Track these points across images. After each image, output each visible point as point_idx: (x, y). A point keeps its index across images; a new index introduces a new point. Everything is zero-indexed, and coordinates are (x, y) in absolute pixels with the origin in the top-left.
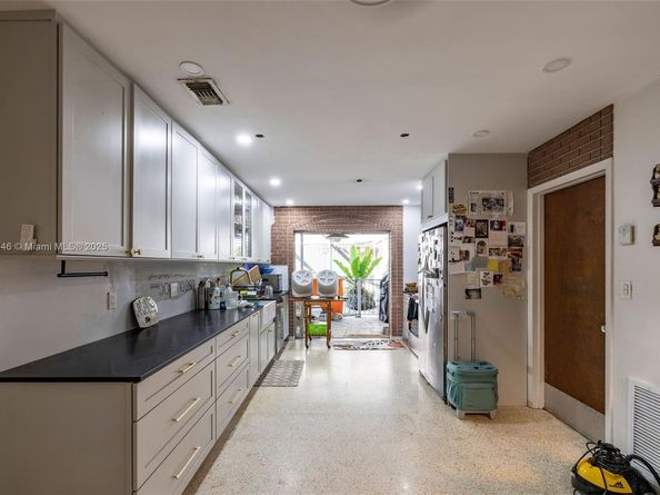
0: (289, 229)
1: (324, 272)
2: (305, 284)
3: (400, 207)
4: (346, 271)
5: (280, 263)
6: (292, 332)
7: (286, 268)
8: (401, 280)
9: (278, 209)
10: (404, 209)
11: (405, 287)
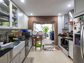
0: (32, 21)
1: (40, 31)
2: (35, 34)
3: (57, 16)
4: (44, 30)
5: (30, 29)
6: (33, 45)
7: (31, 30)
8: (57, 33)
9: (29, 17)
10: (58, 17)
11: (58, 34)
